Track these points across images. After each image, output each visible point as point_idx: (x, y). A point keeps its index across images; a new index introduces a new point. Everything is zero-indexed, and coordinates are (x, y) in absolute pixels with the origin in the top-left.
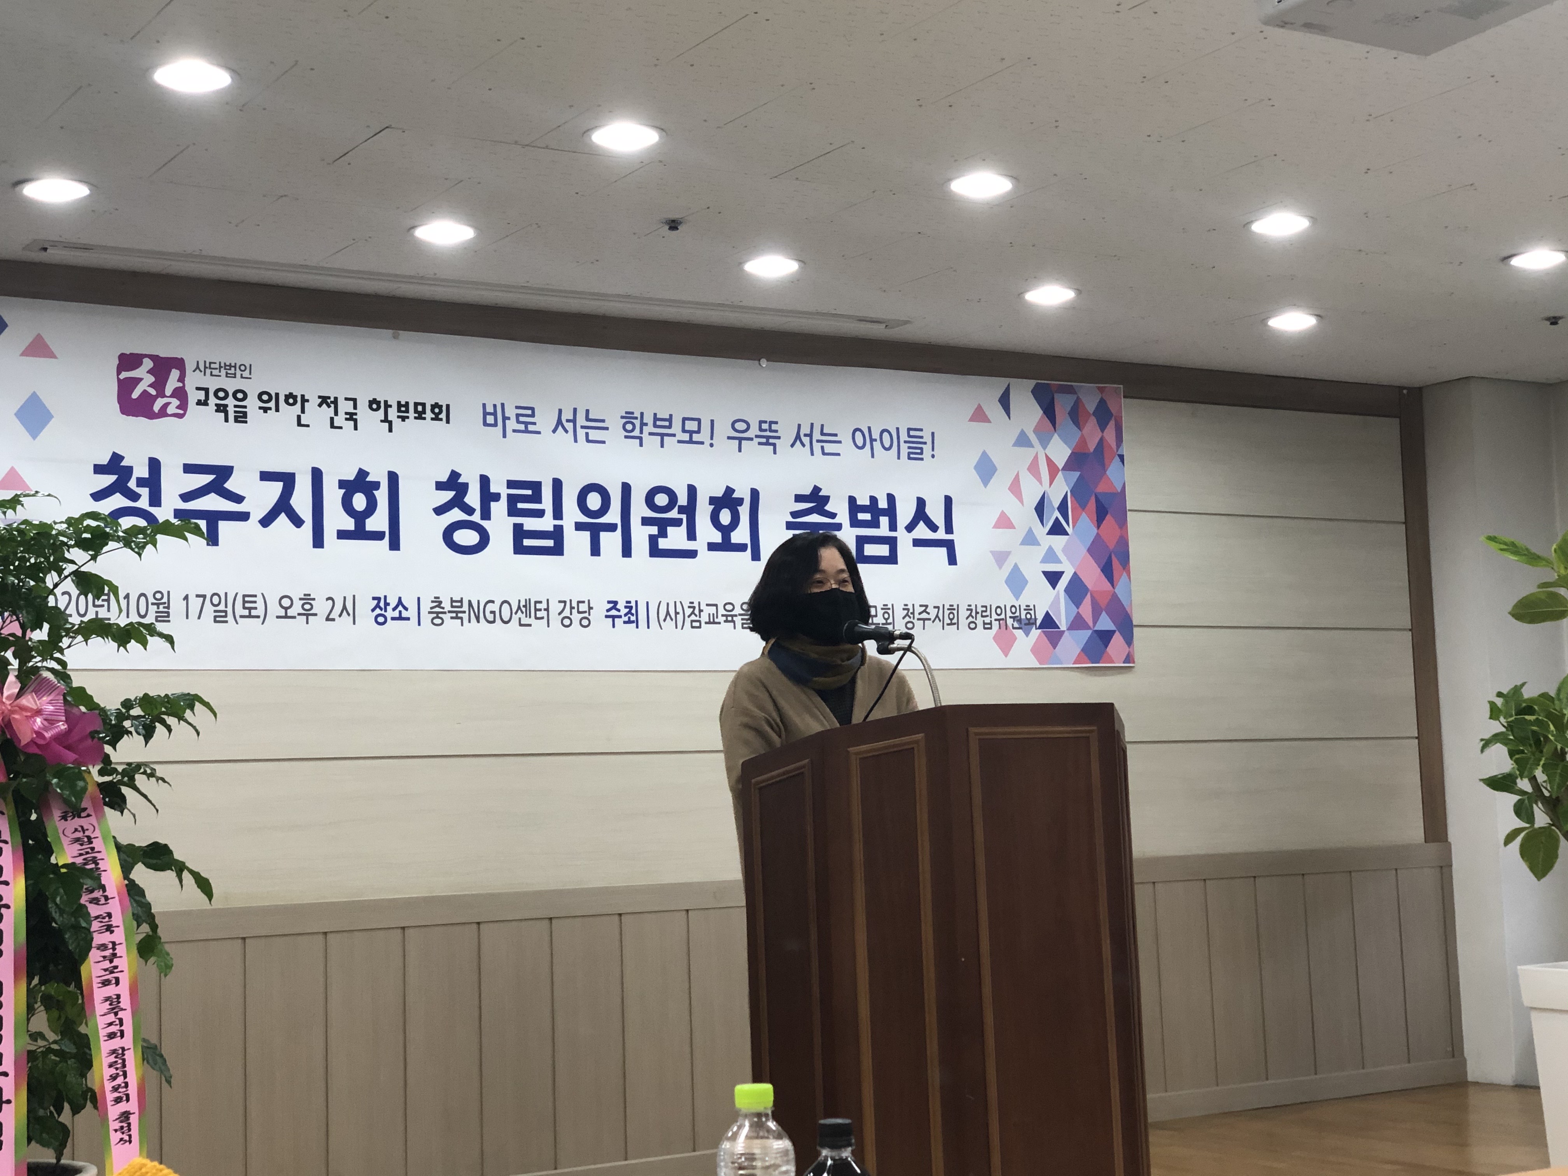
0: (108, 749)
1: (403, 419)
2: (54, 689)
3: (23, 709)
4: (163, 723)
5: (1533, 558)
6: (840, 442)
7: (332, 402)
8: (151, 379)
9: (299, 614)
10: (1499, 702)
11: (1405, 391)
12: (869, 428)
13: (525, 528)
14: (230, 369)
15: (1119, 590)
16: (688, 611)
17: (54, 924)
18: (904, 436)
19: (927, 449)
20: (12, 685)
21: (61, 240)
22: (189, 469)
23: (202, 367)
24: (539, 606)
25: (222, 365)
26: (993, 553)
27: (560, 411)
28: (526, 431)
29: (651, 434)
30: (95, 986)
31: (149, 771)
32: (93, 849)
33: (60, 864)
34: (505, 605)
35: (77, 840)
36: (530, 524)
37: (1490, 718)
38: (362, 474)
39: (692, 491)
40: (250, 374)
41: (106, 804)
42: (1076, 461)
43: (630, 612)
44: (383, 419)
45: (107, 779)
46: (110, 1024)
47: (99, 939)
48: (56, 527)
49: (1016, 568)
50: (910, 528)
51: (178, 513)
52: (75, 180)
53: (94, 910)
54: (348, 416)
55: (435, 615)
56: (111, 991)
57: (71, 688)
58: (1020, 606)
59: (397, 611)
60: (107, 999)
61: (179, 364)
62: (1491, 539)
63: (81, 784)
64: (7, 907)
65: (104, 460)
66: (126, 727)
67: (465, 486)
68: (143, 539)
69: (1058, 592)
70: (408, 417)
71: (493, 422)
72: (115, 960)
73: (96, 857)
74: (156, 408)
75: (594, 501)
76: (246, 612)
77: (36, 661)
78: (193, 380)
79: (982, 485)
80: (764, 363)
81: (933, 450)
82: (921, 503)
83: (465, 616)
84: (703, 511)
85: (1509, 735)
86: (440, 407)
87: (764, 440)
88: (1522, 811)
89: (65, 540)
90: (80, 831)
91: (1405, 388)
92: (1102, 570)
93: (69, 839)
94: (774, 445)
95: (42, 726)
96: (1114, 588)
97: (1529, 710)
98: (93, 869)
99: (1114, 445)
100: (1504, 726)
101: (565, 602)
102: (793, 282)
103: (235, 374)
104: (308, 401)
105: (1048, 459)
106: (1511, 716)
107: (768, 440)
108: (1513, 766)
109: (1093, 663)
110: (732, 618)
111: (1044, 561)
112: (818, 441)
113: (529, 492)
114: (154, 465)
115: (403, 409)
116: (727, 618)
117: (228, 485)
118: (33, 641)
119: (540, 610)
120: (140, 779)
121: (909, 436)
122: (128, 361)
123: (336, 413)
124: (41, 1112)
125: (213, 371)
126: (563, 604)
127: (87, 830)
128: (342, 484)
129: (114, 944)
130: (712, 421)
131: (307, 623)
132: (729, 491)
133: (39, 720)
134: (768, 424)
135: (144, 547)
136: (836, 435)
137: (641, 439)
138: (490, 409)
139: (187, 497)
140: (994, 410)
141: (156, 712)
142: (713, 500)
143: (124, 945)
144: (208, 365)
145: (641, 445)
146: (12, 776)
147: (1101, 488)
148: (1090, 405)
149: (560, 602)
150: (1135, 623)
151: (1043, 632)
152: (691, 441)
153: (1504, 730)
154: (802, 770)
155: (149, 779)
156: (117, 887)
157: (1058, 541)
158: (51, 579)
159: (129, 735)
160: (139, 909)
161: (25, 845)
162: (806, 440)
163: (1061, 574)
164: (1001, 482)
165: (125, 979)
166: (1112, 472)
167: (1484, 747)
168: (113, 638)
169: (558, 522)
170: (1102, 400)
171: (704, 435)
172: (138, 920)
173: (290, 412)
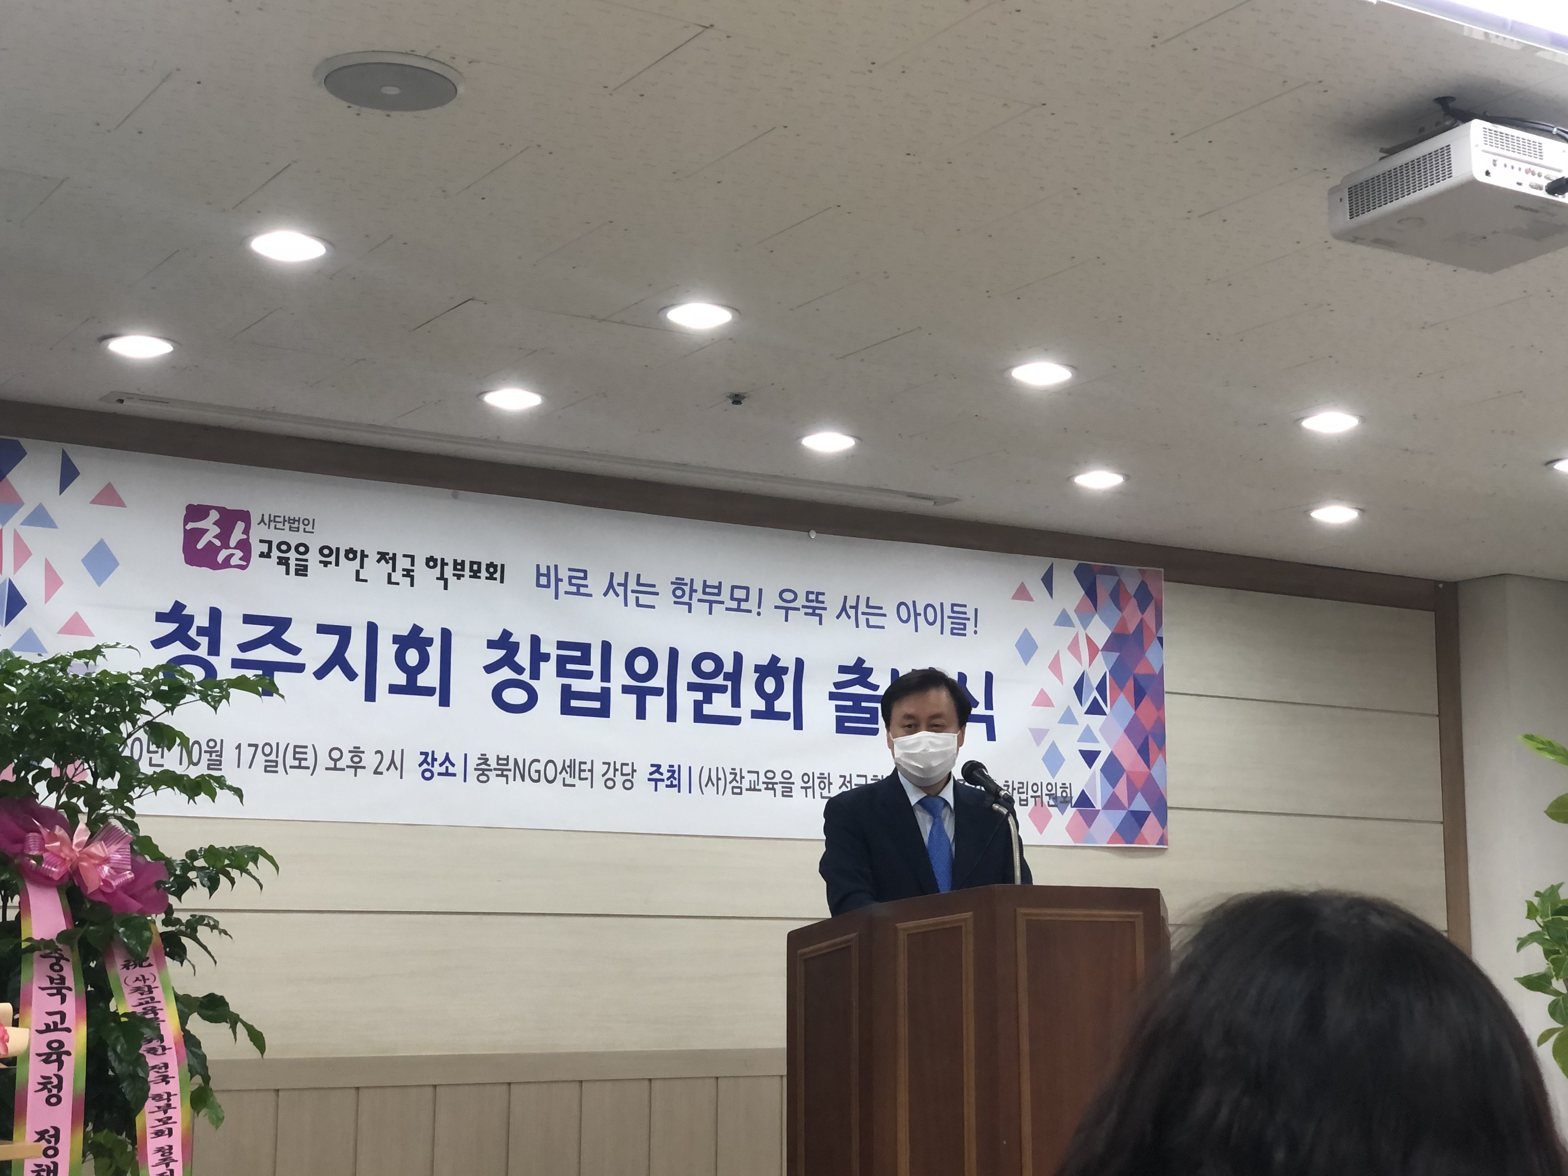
0: (172, 900)
1: (459, 577)
2: (122, 837)
3: (91, 856)
4: (228, 875)
6: (885, 615)
7: (390, 558)
8: (217, 530)
9: (348, 767)
10: (1536, 901)
11: (1441, 586)
12: (914, 602)
13: (573, 689)
14: (294, 523)
15: (1155, 772)
16: (730, 778)
17: (110, 1073)
18: (948, 612)
19: (970, 625)
20: (82, 833)
21: (137, 392)
22: (249, 619)
23: (266, 520)
24: (583, 767)
25: (287, 519)
26: (1033, 731)
27: (612, 575)
28: (578, 593)
29: (700, 600)
30: (149, 1136)
31: (212, 923)
32: (153, 999)
33: (121, 1012)
34: (551, 765)
35: (138, 989)
36: (578, 685)
37: (1527, 917)
38: (416, 630)
39: (738, 658)
40: (313, 528)
41: (167, 954)
42: (1116, 642)
43: (672, 776)
44: (439, 576)
45: (170, 929)
47: (156, 1089)
48: (133, 677)
49: (1053, 745)
51: (238, 665)
52: (160, 338)
53: (151, 1060)
54: (405, 573)
55: (481, 772)
56: (163, 1141)
57: (138, 837)
58: (1056, 783)
59: (444, 767)
60: (160, 1150)
61: (245, 516)
62: (1529, 737)
63: (147, 934)
64: (68, 1053)
65: (167, 608)
66: (191, 878)
67: (516, 646)
68: (218, 693)
69: (1094, 772)
70: (463, 576)
71: (546, 583)
72: (169, 1111)
73: (156, 1007)
74: (221, 558)
75: (641, 665)
76: (296, 763)
77: (107, 808)
78: (258, 532)
79: (1023, 663)
80: (813, 535)
81: (976, 626)
83: (511, 774)
84: (748, 679)
85: (1545, 934)
86: (495, 567)
87: (811, 611)
88: (1557, 1011)
89: (143, 691)
90: (141, 981)
91: (1441, 582)
92: (1138, 751)
93: (130, 988)
94: (820, 616)
95: (109, 874)
96: (1149, 767)
97: (1564, 911)
98: (152, 1018)
99: (1153, 625)
100: (1540, 926)
101: (609, 764)
102: (849, 457)
103: (298, 528)
104: (367, 556)
105: (1088, 638)
106: (1547, 917)
107: (814, 611)
108: (1547, 966)
109: (1127, 843)
110: (773, 786)
111: (1080, 740)
112: (863, 613)
113: (578, 654)
114: (215, 615)
115: (459, 567)
116: (767, 786)
117: (285, 636)
118: (106, 790)
119: (584, 771)
120: (203, 932)
121: (953, 611)
122: (195, 512)
123: (394, 570)
125: (277, 524)
126: (607, 766)
127: (148, 979)
128: (396, 639)
129: (169, 1094)
130: (761, 590)
131: (356, 775)
132: (775, 659)
133: (106, 868)
134: (815, 595)
135: (220, 702)
136: (881, 608)
137: (690, 605)
138: (543, 570)
139: (245, 647)
140: (1037, 589)
141: (219, 865)
142: (758, 668)
143: (179, 1096)
144: (272, 518)
145: (690, 611)
146: (77, 923)
147: (1140, 670)
148: (1131, 586)
149: (604, 763)
150: (1169, 805)
151: (1078, 810)
152: (738, 609)
153: (1540, 929)
154: (849, 944)
155: (212, 931)
156: (174, 1038)
157: (1096, 720)
158: (126, 727)
159: (194, 887)
160: (194, 1062)
161: (88, 993)
162: (852, 612)
163: (1097, 753)
164: (1041, 660)
165: (177, 1130)
166: (1151, 654)
167: (1519, 947)
168: (183, 790)
169: (605, 685)
170: (1143, 582)
171: (752, 604)
172: (192, 1072)
173: (349, 567)
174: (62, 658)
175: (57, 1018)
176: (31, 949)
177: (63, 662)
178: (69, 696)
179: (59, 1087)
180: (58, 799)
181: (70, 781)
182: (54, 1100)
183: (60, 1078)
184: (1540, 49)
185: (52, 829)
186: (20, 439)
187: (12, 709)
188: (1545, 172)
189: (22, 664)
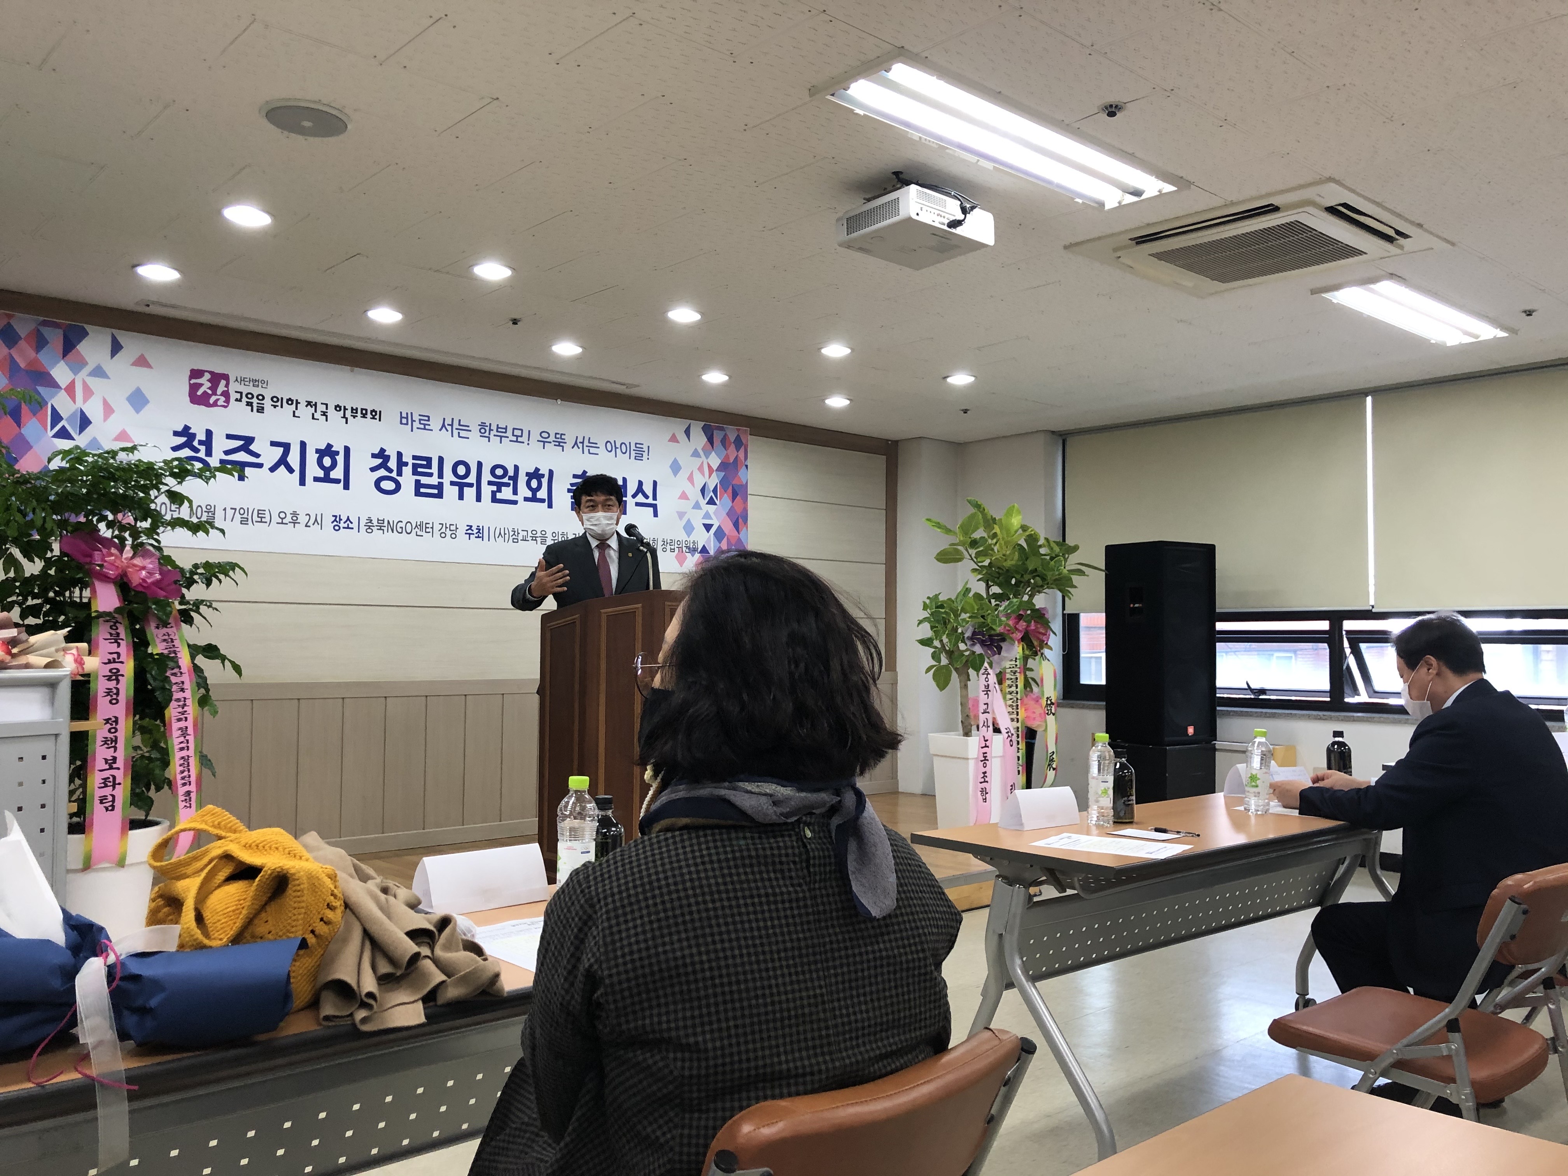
0: (184, 591)
1: (354, 417)
2: (153, 556)
3: (134, 565)
4: (217, 578)
5: (948, 531)
6: (598, 448)
7: (313, 405)
8: (209, 385)
9: (290, 522)
10: (928, 601)
11: (890, 442)
12: (615, 441)
13: (422, 482)
14: (256, 382)
15: (742, 536)
16: (512, 533)
17: (150, 686)
18: (633, 447)
19: (645, 454)
20: (128, 552)
21: (157, 300)
22: (229, 437)
23: (239, 380)
24: (427, 526)
25: (251, 379)
26: (677, 512)
27: (444, 419)
28: (425, 429)
29: (495, 435)
30: (173, 721)
31: (208, 605)
32: (174, 645)
33: (155, 653)
34: (409, 524)
35: (165, 640)
36: (424, 480)
37: (923, 610)
38: (329, 446)
39: (516, 468)
40: (267, 386)
41: (182, 621)
42: (723, 466)
43: (479, 532)
44: (343, 416)
45: (183, 607)
46: (182, 742)
47: (176, 696)
48: (157, 464)
49: (689, 520)
50: (634, 496)
51: (222, 461)
52: (172, 268)
53: (174, 679)
54: (322, 413)
55: (368, 527)
56: (182, 724)
57: (163, 556)
58: (690, 541)
59: (346, 524)
60: (180, 729)
61: (226, 377)
62: (928, 520)
63: (169, 609)
64: (123, 675)
65: (180, 428)
66: (195, 579)
67: (389, 457)
69: (710, 535)
70: (357, 416)
71: (405, 422)
72: (185, 707)
73: (176, 650)
74: (212, 401)
75: (461, 470)
76: (259, 520)
77: (143, 539)
78: (234, 387)
79: (674, 476)
80: (559, 401)
81: (648, 455)
82: (640, 483)
83: (385, 529)
84: (522, 480)
85: (931, 618)
86: (376, 412)
87: (557, 444)
88: (935, 656)
89: (163, 472)
90: (166, 635)
91: (889, 440)
92: (733, 525)
93: (160, 640)
94: (563, 446)
95: (145, 576)
96: (738, 533)
97: (942, 606)
98: (174, 656)
99: (743, 459)
100: (929, 614)
101: (442, 524)
102: (578, 358)
103: (258, 385)
104: (299, 403)
105: (708, 464)
106: (933, 609)
107: (559, 444)
108: (932, 634)
110: (536, 539)
111: (703, 518)
112: (587, 446)
113: (425, 463)
114: (209, 433)
115: (354, 411)
116: (533, 538)
117: (251, 448)
118: (141, 528)
119: (428, 528)
120: (203, 609)
121: (636, 447)
122: (196, 374)
123: (316, 411)
124: (138, 791)
125: (245, 382)
127: (171, 635)
128: (318, 451)
129: (185, 698)
130: (529, 431)
131: (295, 528)
132: (537, 470)
133: (144, 572)
134: (559, 435)
135: (209, 479)
136: (596, 444)
137: (489, 438)
138: (404, 415)
139: (227, 453)
140: (682, 436)
141: (212, 572)
142: (528, 474)
143: (191, 700)
144: (242, 379)
145: (489, 441)
146: (126, 603)
147: (735, 482)
148: (732, 437)
149: (440, 524)
152: (517, 441)
153: (929, 616)
154: (574, 620)
155: (208, 609)
156: (187, 668)
157: (712, 508)
158: (153, 493)
159: (197, 583)
160: (200, 680)
161: (133, 641)
162: (580, 445)
163: (712, 525)
164: (683, 474)
165: (191, 718)
166: (742, 473)
167: (919, 624)
168: (190, 529)
169: (440, 480)
170: (738, 436)
171: (524, 438)
172: (199, 686)
173: (289, 409)
174: (113, 451)
175: (115, 656)
176: (97, 617)
177: (114, 454)
178: (118, 473)
179: (117, 694)
180: (113, 533)
181: (120, 522)
182: (114, 702)
183: (118, 689)
184: (947, 148)
185: (109, 549)
186: (86, 326)
187: (82, 480)
188: (947, 216)
189: (88, 455)
